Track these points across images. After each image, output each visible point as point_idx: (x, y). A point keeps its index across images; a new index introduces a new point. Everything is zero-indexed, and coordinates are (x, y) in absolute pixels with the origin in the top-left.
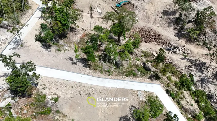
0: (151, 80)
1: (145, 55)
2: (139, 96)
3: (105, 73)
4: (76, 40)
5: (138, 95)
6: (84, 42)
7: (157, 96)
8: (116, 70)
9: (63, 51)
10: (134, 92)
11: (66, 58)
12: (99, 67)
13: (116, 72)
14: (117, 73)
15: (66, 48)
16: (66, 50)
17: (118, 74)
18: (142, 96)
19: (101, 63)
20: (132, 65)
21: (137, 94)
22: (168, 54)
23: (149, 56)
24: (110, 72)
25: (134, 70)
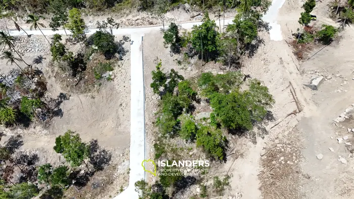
0: (153, 186)
2: (123, 164)
3: (156, 118)
7: (124, 190)
15: (189, 68)
17: (157, 133)
21: (125, 160)
25: (166, 155)
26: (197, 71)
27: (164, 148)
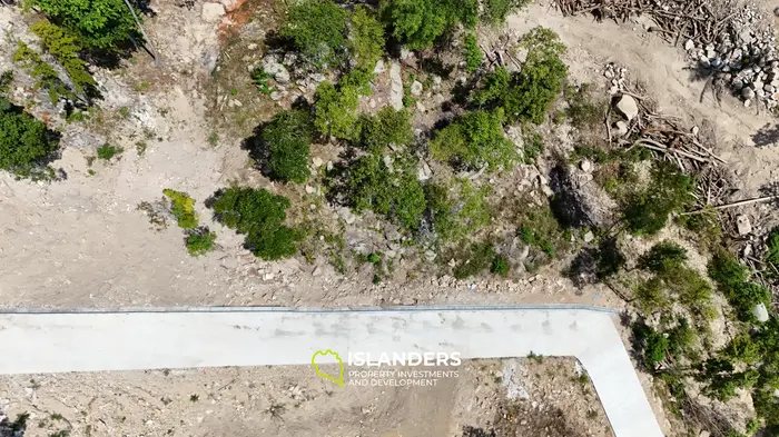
0: (576, 284)
1: (572, 111)
2: (505, 383)
3: (357, 269)
4: (198, 52)
5: (498, 380)
6: (240, 70)
7: (584, 371)
8: (412, 250)
9: (130, 153)
10: (483, 369)
11: (151, 201)
12: (329, 239)
13: (413, 257)
14: (414, 264)
15: (149, 119)
16: (150, 135)
17: (418, 268)
18: (516, 380)
19: (336, 216)
20: (498, 201)
21: (498, 374)
22: (697, 105)
23: (595, 115)
24: (378, 264)
25: (500, 240)
26: (178, 90)
27: (475, 247)
